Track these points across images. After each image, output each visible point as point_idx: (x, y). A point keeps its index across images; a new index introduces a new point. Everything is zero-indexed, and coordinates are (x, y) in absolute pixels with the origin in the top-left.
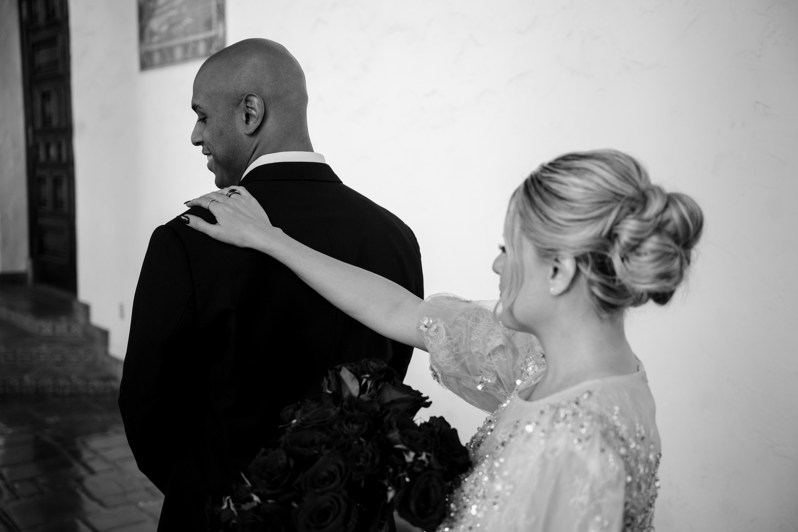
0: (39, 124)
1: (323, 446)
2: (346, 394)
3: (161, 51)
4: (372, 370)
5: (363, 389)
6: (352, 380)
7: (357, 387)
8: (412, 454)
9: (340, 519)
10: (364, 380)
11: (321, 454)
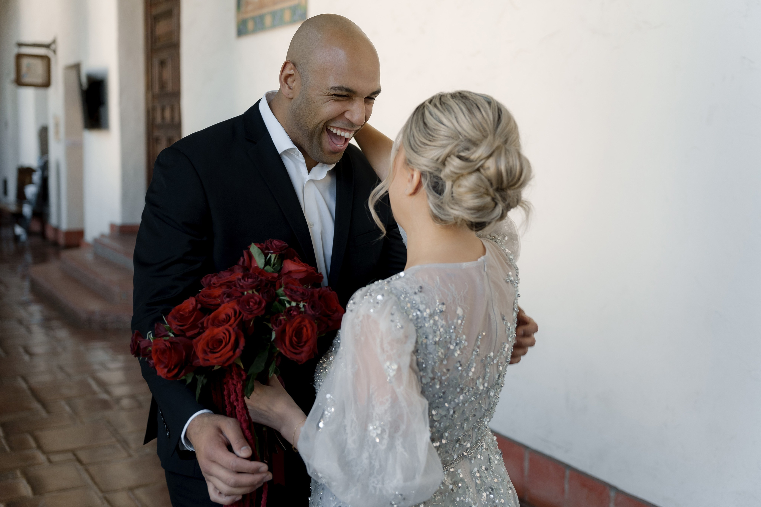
0: (156, 89)
1: (225, 296)
2: (254, 265)
3: (253, 18)
4: (274, 247)
5: (267, 263)
6: (259, 255)
7: (263, 261)
8: (294, 304)
9: (230, 345)
10: (269, 255)
11: (223, 302)
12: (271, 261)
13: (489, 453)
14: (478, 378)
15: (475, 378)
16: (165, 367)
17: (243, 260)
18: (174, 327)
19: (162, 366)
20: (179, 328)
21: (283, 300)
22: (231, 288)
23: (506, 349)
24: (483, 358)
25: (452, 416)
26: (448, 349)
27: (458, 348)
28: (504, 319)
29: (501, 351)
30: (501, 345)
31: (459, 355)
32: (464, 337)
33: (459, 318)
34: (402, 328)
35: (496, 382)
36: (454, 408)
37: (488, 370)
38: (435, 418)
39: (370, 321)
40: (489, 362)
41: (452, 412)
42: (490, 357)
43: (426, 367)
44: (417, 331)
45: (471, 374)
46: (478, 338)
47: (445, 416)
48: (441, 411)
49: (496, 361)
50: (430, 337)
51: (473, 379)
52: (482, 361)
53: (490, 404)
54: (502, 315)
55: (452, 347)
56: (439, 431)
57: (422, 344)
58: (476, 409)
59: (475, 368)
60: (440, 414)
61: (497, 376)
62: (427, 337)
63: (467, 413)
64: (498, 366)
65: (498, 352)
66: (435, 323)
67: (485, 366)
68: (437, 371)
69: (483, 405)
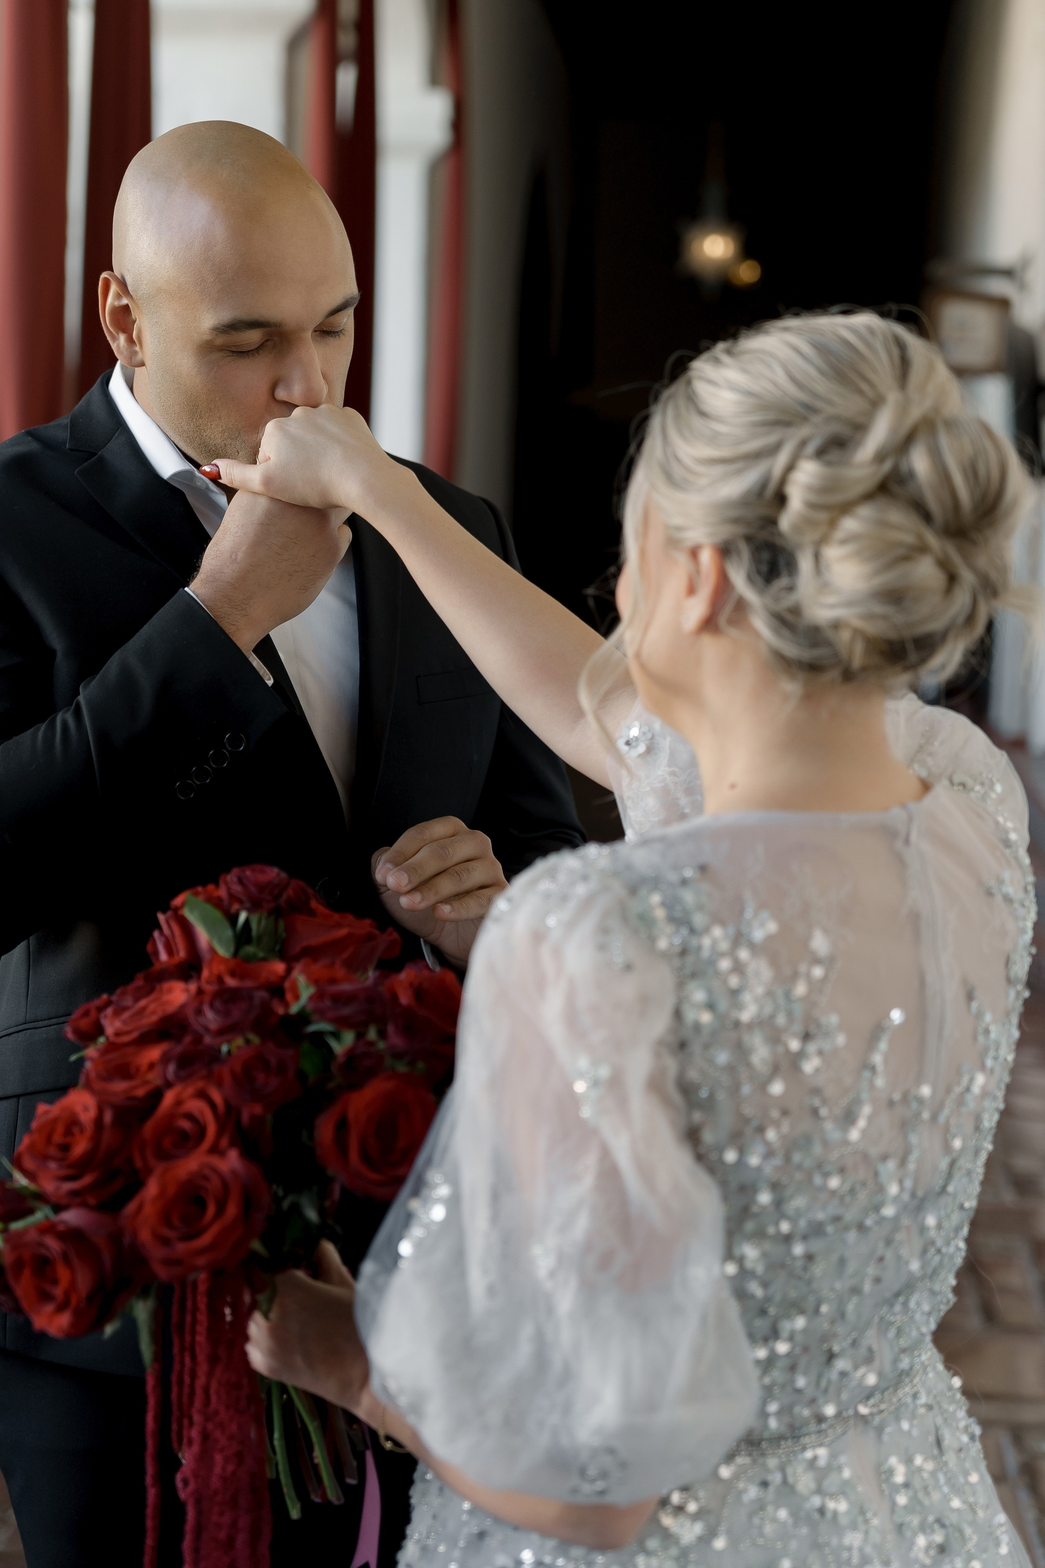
5: (242, 938)
7: (229, 936)
8: (350, 1039)
9: (232, 1210)
10: (243, 916)
11: (169, 1085)
12: (251, 931)
13: (939, 1421)
14: (884, 1158)
15: (874, 1151)
16: (61, 1308)
17: (163, 939)
18: (49, 1186)
19: (49, 1308)
20: (68, 1186)
21: (320, 1035)
22: (178, 1040)
23: (976, 1089)
24: (897, 1096)
25: (805, 1269)
26: (780, 1049)
27: (812, 1048)
28: (970, 997)
29: (958, 1090)
30: (959, 1073)
31: (817, 1071)
32: (834, 1019)
33: (817, 961)
34: (628, 968)
35: (941, 1182)
36: (805, 1238)
37: (914, 1139)
38: (749, 1265)
39: (545, 951)
40: (918, 1115)
41: (798, 1249)
42: (920, 1101)
43: (711, 1097)
44: (681, 985)
45: (854, 1135)
46: (878, 1029)
47: (783, 1266)
48: (768, 1246)
49: (942, 1119)
50: (723, 1005)
51: (865, 1157)
52: (891, 1104)
53: (924, 1252)
54: (965, 982)
55: (794, 1045)
56: (763, 1312)
57: (697, 1027)
58: (881, 1259)
59: (871, 1119)
60: (764, 1255)
61: (944, 1164)
62: (710, 1006)
63: (851, 1268)
64: (948, 1136)
65: (948, 1090)
66: (738, 968)
67: (905, 1126)
68: (748, 1111)
69: (904, 1252)
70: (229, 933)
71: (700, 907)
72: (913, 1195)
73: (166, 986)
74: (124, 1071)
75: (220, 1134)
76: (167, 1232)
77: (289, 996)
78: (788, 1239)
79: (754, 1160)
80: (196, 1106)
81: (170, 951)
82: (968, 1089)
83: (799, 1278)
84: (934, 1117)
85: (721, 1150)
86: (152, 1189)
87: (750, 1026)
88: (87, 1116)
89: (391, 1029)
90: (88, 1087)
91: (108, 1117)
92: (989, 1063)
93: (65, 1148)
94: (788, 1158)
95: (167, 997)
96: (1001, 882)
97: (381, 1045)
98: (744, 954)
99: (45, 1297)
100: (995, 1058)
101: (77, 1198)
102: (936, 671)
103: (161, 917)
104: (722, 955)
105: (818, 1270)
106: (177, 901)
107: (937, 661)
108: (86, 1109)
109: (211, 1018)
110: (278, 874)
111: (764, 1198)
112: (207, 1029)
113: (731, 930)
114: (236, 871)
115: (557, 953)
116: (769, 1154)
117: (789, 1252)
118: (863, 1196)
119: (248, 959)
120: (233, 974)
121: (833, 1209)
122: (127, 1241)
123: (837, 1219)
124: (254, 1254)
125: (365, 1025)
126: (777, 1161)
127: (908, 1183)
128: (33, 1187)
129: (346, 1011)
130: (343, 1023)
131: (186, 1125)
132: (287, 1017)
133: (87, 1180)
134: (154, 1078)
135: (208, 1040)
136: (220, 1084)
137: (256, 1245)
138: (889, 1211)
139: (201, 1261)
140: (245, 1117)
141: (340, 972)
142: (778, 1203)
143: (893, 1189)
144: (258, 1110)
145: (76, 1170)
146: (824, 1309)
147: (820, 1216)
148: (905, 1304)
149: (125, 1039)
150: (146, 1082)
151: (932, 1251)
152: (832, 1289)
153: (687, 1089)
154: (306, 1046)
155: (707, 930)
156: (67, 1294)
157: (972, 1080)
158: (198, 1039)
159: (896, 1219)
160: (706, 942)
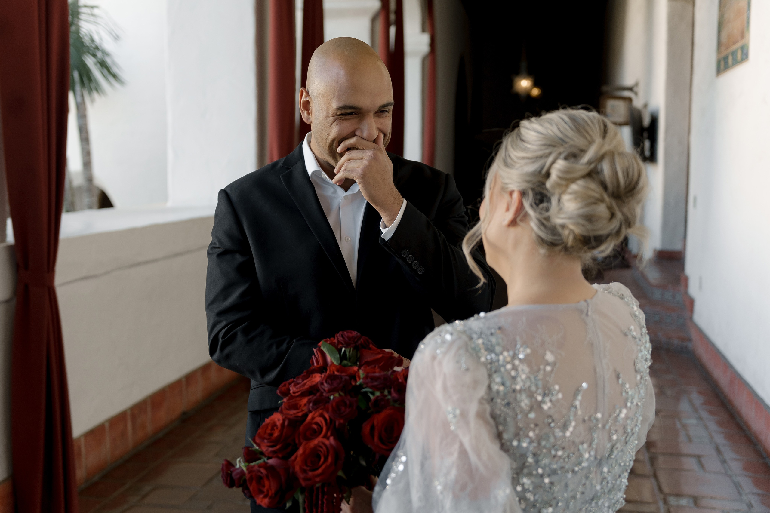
3: (724, 59)
4: (347, 339)
5: (343, 358)
8: (378, 394)
9: (330, 460)
10: (343, 349)
11: (310, 412)
12: (346, 355)
14: (582, 443)
15: (577, 441)
16: (265, 497)
17: (315, 358)
18: (264, 449)
19: (262, 496)
20: (271, 449)
21: (366, 392)
22: (315, 394)
23: (623, 415)
24: (586, 418)
25: (550, 488)
26: (534, 400)
27: (547, 399)
28: (618, 377)
29: (614, 415)
30: (614, 408)
31: (550, 408)
32: (557, 387)
33: (548, 364)
34: (467, 370)
35: (608, 453)
36: (549, 476)
37: (595, 435)
38: (526, 487)
39: (436, 363)
40: (596, 425)
41: (547, 480)
42: (597, 420)
43: (505, 420)
44: (490, 376)
45: (568, 434)
46: (577, 391)
47: (541, 487)
48: (533, 479)
49: (607, 427)
50: (508, 383)
51: (573, 442)
52: (584, 421)
53: (602, 482)
54: (615, 371)
55: (539, 398)
56: (534, 506)
57: (498, 392)
58: (584, 484)
59: (575, 428)
60: (533, 482)
61: (609, 446)
62: (503, 384)
63: (571, 488)
64: (611, 434)
65: (610, 416)
66: (515, 368)
67: (591, 430)
68: (521, 425)
69: (594, 482)
70: (338, 356)
71: (498, 344)
72: (596, 458)
73: (314, 375)
74: (295, 407)
75: (327, 430)
76: (305, 468)
77: (357, 379)
78: (542, 476)
79: (525, 445)
80: (319, 420)
81: (318, 362)
82: (618, 415)
83: (548, 492)
84: (604, 426)
85: (511, 441)
86: (301, 451)
87: (520, 391)
88: (279, 424)
89: (392, 390)
90: (281, 412)
91: (286, 423)
92: (629, 404)
93: (271, 435)
94: (539, 444)
95: (314, 380)
96: (630, 330)
97: (389, 397)
98: (517, 362)
99: (261, 492)
100: (632, 403)
101: (274, 454)
102: (602, 252)
103: (314, 350)
104: (508, 363)
105: (556, 489)
106: (320, 344)
107: (602, 248)
108: (279, 420)
109: (326, 386)
110: (357, 333)
111: (530, 460)
112: (324, 390)
113: (511, 353)
114: (341, 332)
115: (440, 363)
116: (531, 442)
117: (543, 481)
118: (573, 459)
119: (345, 366)
120: (338, 371)
121: (560, 464)
122: (291, 470)
123: (562, 468)
124: (340, 477)
125: (384, 389)
126: (535, 444)
127: (593, 453)
128: (260, 450)
129: (376, 383)
130: (375, 388)
131: (315, 427)
132: (356, 386)
133: (278, 447)
134: (305, 409)
135: (324, 394)
136: (328, 412)
137: (340, 473)
138: (584, 464)
139: (318, 479)
140: (337, 423)
141: (377, 370)
142: (537, 462)
143: (587, 456)
144: (342, 421)
145: (274, 443)
146: (560, 504)
147: (555, 466)
148: (597, 503)
149: (297, 394)
150: (302, 411)
151: (605, 481)
152: (563, 497)
153: (493, 416)
154: (360, 397)
155: (501, 353)
156: (268, 491)
157: (620, 412)
158: (322, 394)
159: (589, 467)
160: (501, 358)
